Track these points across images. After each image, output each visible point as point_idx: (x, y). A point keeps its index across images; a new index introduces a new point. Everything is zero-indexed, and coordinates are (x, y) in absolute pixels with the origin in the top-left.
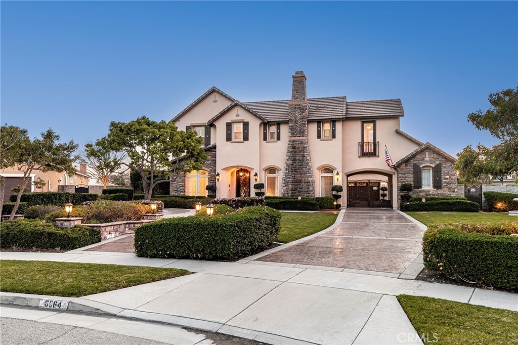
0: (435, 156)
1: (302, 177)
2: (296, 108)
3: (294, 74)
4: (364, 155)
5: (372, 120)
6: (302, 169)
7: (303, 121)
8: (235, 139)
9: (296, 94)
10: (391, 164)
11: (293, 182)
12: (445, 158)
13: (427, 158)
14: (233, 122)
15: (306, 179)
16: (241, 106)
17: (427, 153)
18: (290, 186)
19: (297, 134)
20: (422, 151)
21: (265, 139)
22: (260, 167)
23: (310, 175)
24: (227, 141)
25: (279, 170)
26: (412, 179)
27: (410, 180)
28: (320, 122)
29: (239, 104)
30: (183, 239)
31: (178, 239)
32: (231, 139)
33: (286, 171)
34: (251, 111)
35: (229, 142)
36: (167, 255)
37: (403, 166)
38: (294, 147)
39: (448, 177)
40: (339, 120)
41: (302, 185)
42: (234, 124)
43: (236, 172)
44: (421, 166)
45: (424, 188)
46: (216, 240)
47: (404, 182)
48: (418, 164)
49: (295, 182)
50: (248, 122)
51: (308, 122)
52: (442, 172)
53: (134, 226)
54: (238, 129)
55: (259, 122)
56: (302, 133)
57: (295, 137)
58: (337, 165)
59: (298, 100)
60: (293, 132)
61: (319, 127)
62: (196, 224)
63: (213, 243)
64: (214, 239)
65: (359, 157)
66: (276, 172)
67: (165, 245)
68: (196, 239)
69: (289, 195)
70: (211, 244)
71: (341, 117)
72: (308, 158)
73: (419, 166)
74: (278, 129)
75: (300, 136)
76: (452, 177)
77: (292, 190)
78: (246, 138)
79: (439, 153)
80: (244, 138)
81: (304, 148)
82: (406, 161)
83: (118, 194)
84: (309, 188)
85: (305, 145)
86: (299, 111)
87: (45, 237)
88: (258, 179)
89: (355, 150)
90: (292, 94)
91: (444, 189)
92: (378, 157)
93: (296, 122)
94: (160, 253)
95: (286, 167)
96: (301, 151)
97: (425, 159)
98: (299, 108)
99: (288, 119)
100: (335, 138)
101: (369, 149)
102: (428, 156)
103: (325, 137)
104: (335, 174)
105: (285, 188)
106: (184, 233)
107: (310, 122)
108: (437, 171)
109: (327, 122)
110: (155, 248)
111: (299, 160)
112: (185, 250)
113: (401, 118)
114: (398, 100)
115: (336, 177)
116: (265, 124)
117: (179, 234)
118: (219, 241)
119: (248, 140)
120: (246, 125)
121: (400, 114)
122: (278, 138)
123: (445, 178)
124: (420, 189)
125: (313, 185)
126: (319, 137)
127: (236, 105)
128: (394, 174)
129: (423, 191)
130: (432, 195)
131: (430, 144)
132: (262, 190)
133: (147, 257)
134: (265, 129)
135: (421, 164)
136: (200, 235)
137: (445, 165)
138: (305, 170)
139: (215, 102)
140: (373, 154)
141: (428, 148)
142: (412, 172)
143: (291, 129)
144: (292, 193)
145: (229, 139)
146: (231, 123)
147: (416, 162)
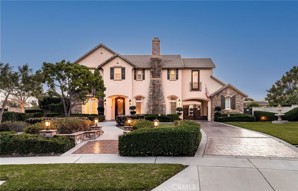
0: (233, 91)
1: (158, 102)
2: (155, 60)
3: (153, 39)
4: (193, 89)
5: (198, 70)
6: (158, 98)
7: (159, 68)
8: (116, 78)
9: (155, 51)
10: (208, 95)
11: (153, 106)
12: (238, 92)
13: (228, 93)
14: (115, 67)
15: (161, 104)
16: (120, 57)
17: (228, 89)
18: (152, 108)
19: (155, 76)
20: (226, 88)
21: (135, 79)
22: (132, 96)
23: (164, 101)
24: (111, 79)
25: (143, 98)
26: (220, 104)
27: (219, 104)
28: (169, 69)
29: (119, 55)
30: (160, 143)
31: (156, 143)
32: (114, 78)
33: (149, 99)
34: (127, 61)
35: (112, 80)
36: (147, 154)
37: (216, 96)
38: (154, 84)
39: (239, 103)
40: (181, 69)
41: (159, 107)
42: (115, 68)
43: (115, 99)
44: (225, 97)
45: (226, 109)
46: (184, 143)
47: (216, 105)
48: (224, 96)
49: (155, 105)
50: (125, 68)
51: (162, 69)
52: (236, 100)
53: (89, 135)
54: (118, 72)
55: (131, 68)
56: (159, 75)
57: (155, 78)
58: (179, 95)
59: (156, 55)
60: (153, 75)
61: (168, 72)
62: (169, 132)
63: (181, 145)
64: (182, 142)
65: (190, 91)
66: (142, 99)
67: (145, 147)
68: (170, 143)
69: (151, 113)
70: (180, 145)
71: (182, 67)
72: (162, 91)
73: (224, 97)
74: (144, 72)
75: (157, 78)
76: (241, 103)
77: (153, 110)
78: (123, 77)
79: (234, 90)
80: (122, 78)
81: (160, 85)
82: (217, 94)
83: (37, 113)
84: (163, 109)
85: (161, 83)
86: (157, 62)
87: (39, 145)
88: (131, 104)
89: (188, 87)
90: (152, 52)
91: (237, 109)
92: (201, 91)
93: (155, 69)
94: (142, 153)
95: (149, 96)
96: (158, 87)
97: (227, 93)
98: (157, 60)
99: (150, 67)
100: (178, 79)
101: (195, 86)
102: (229, 92)
103: (171, 79)
104: (178, 101)
105: (148, 109)
106: (160, 139)
107: (164, 69)
108: (233, 100)
109: (173, 70)
110: (138, 150)
111: (157, 92)
112: (160, 151)
113: (213, 69)
114: (209, 59)
115: (178, 103)
116: (135, 69)
117: (157, 139)
118: (185, 143)
119: (125, 79)
120: (123, 69)
121: (213, 67)
122: (144, 79)
123: (237, 103)
124: (224, 110)
125: (165, 107)
126: (168, 78)
127: (117, 56)
128: (209, 101)
129: (226, 111)
130: (231, 113)
131: (231, 85)
132: (135, 110)
133: (130, 156)
134: (135, 72)
135: (225, 95)
136: (172, 140)
137: (237, 96)
138: (160, 98)
139: (102, 53)
140: (198, 89)
141: (229, 87)
142: (220, 100)
143: (152, 73)
144: (152, 112)
145: (112, 77)
146: (113, 68)
147: (222, 94)
